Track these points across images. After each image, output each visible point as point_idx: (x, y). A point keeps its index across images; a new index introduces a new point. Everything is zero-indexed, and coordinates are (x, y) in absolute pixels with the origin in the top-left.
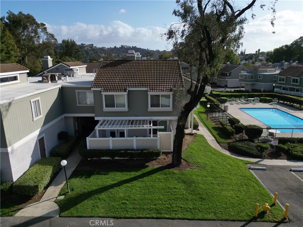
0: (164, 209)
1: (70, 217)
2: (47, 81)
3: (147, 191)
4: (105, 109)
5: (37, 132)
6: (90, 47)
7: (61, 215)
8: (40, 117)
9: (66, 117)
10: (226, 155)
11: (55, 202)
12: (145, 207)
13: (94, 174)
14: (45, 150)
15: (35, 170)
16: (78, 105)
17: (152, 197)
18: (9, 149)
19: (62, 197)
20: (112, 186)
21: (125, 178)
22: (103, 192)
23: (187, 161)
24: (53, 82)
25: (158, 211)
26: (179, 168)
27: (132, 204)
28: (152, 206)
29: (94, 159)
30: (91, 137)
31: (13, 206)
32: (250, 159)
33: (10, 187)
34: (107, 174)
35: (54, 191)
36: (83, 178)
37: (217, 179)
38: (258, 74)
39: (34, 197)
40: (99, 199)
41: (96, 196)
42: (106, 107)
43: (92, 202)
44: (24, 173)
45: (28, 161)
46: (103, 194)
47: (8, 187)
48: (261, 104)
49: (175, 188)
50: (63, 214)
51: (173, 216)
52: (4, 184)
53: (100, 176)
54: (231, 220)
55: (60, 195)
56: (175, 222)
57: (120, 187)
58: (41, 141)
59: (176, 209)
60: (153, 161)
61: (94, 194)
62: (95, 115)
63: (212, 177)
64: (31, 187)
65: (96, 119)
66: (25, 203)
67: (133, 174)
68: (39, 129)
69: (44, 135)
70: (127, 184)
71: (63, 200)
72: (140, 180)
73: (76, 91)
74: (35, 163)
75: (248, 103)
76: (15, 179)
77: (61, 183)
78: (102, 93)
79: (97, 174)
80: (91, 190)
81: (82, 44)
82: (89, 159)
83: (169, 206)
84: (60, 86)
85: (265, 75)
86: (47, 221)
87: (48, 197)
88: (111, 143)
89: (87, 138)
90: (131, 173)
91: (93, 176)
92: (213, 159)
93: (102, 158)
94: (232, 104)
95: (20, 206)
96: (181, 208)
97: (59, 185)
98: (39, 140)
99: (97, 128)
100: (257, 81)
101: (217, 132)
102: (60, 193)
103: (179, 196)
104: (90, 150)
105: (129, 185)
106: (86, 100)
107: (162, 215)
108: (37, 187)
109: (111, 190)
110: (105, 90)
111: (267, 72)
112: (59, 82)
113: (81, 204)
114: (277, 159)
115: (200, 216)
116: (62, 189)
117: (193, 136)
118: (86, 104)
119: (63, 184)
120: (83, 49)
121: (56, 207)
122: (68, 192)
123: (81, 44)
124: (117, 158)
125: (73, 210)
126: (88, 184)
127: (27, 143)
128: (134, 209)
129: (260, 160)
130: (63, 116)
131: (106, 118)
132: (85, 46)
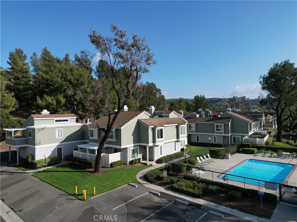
4: (90, 138)
5: (56, 144)
6: (241, 100)
8: (61, 137)
11: (38, 171)
14: (62, 154)
18: (36, 147)
23: (105, 172)
26: (94, 173)
32: (144, 182)
54: (66, 192)
66: (32, 169)
68: (59, 143)
69: (62, 147)
81: (234, 97)
84: (82, 125)
89: (74, 151)
98: (57, 148)
117: (144, 165)
120: (234, 101)
123: (232, 97)
129: (149, 183)
130: (82, 141)
132: (237, 99)
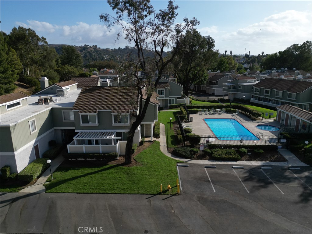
0: (108, 188)
1: (52, 193)
2: (41, 103)
3: (102, 179)
4: (82, 125)
5: (33, 142)
6: (94, 49)
7: (46, 192)
8: (35, 131)
9: (55, 130)
10: (167, 156)
11: (43, 185)
12: (97, 188)
13: (70, 169)
14: (39, 153)
15: (32, 166)
16: (64, 121)
17: (103, 182)
18: (16, 153)
19: (48, 183)
20: (80, 177)
21: (90, 172)
22: (74, 180)
23: (137, 161)
24: (46, 103)
25: (104, 190)
26: (128, 166)
27: (90, 186)
28: (102, 187)
29: (73, 159)
30: (71, 145)
31: (18, 187)
32: (183, 159)
33: (16, 176)
34: (79, 169)
35: (43, 180)
36: (63, 172)
37: (150, 172)
38: (239, 85)
39: (31, 183)
40: (71, 184)
41: (69, 182)
42: (83, 123)
43: (66, 185)
44: (25, 168)
45: (27, 161)
46: (74, 181)
47: (15, 176)
48: (226, 114)
49: (120, 177)
50: (47, 191)
51: (113, 192)
52: (12, 174)
53: (74, 171)
54: (145, 194)
55: (47, 181)
56: (113, 195)
57: (85, 177)
58: (36, 148)
59: (116, 189)
60: (113, 161)
61: (68, 181)
62: (76, 128)
63: (147, 171)
64: (28, 176)
65: (76, 131)
66: (25, 186)
67: (96, 169)
68: (35, 140)
69: (38, 143)
70: (91, 175)
71: (49, 184)
72: (100, 173)
73: (62, 111)
74: (32, 162)
75: (215, 114)
76: (19, 171)
77: (49, 175)
78: (79, 114)
79: (73, 169)
80: (67, 179)
82: (69, 160)
83: (112, 187)
84: (50, 108)
85: (244, 85)
86: (38, 195)
87: (39, 183)
88: (84, 148)
89: (68, 145)
90: (95, 169)
91: (69, 171)
92: (156, 159)
93: (78, 159)
94: (201, 115)
95: (22, 187)
96: (119, 188)
97: (47, 176)
98: (35, 147)
99: (75, 138)
100: (238, 91)
101: (172, 140)
102: (47, 180)
103: (120, 182)
104: (69, 153)
105: (91, 176)
106: (70, 117)
107: (106, 192)
108: (32, 176)
109: (79, 179)
110: (81, 112)
111: (247, 83)
112: (51, 103)
113: (59, 186)
114: (201, 159)
115: (129, 192)
116: (48, 178)
117: (151, 143)
118: (70, 120)
119: (50, 176)
120: (87, 50)
121: (44, 188)
122: (52, 180)
123: (84, 45)
124: (88, 159)
125: (54, 190)
126: (65, 175)
127: (26, 149)
128: (90, 188)
129: (190, 160)
130: (53, 129)
131: (84, 131)
